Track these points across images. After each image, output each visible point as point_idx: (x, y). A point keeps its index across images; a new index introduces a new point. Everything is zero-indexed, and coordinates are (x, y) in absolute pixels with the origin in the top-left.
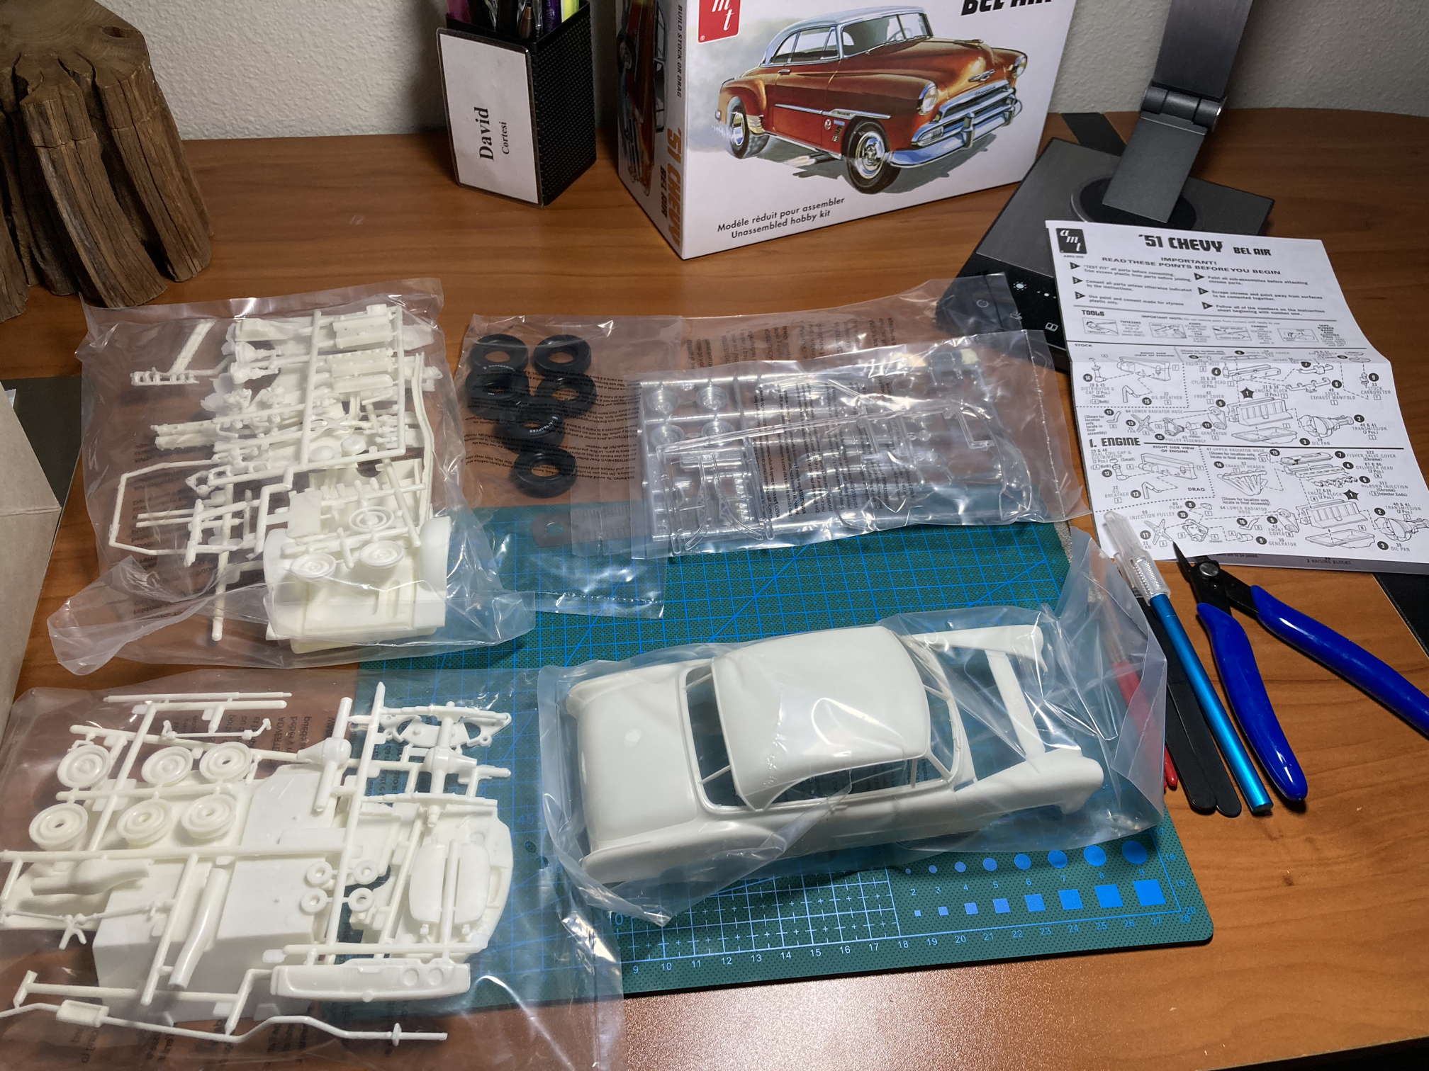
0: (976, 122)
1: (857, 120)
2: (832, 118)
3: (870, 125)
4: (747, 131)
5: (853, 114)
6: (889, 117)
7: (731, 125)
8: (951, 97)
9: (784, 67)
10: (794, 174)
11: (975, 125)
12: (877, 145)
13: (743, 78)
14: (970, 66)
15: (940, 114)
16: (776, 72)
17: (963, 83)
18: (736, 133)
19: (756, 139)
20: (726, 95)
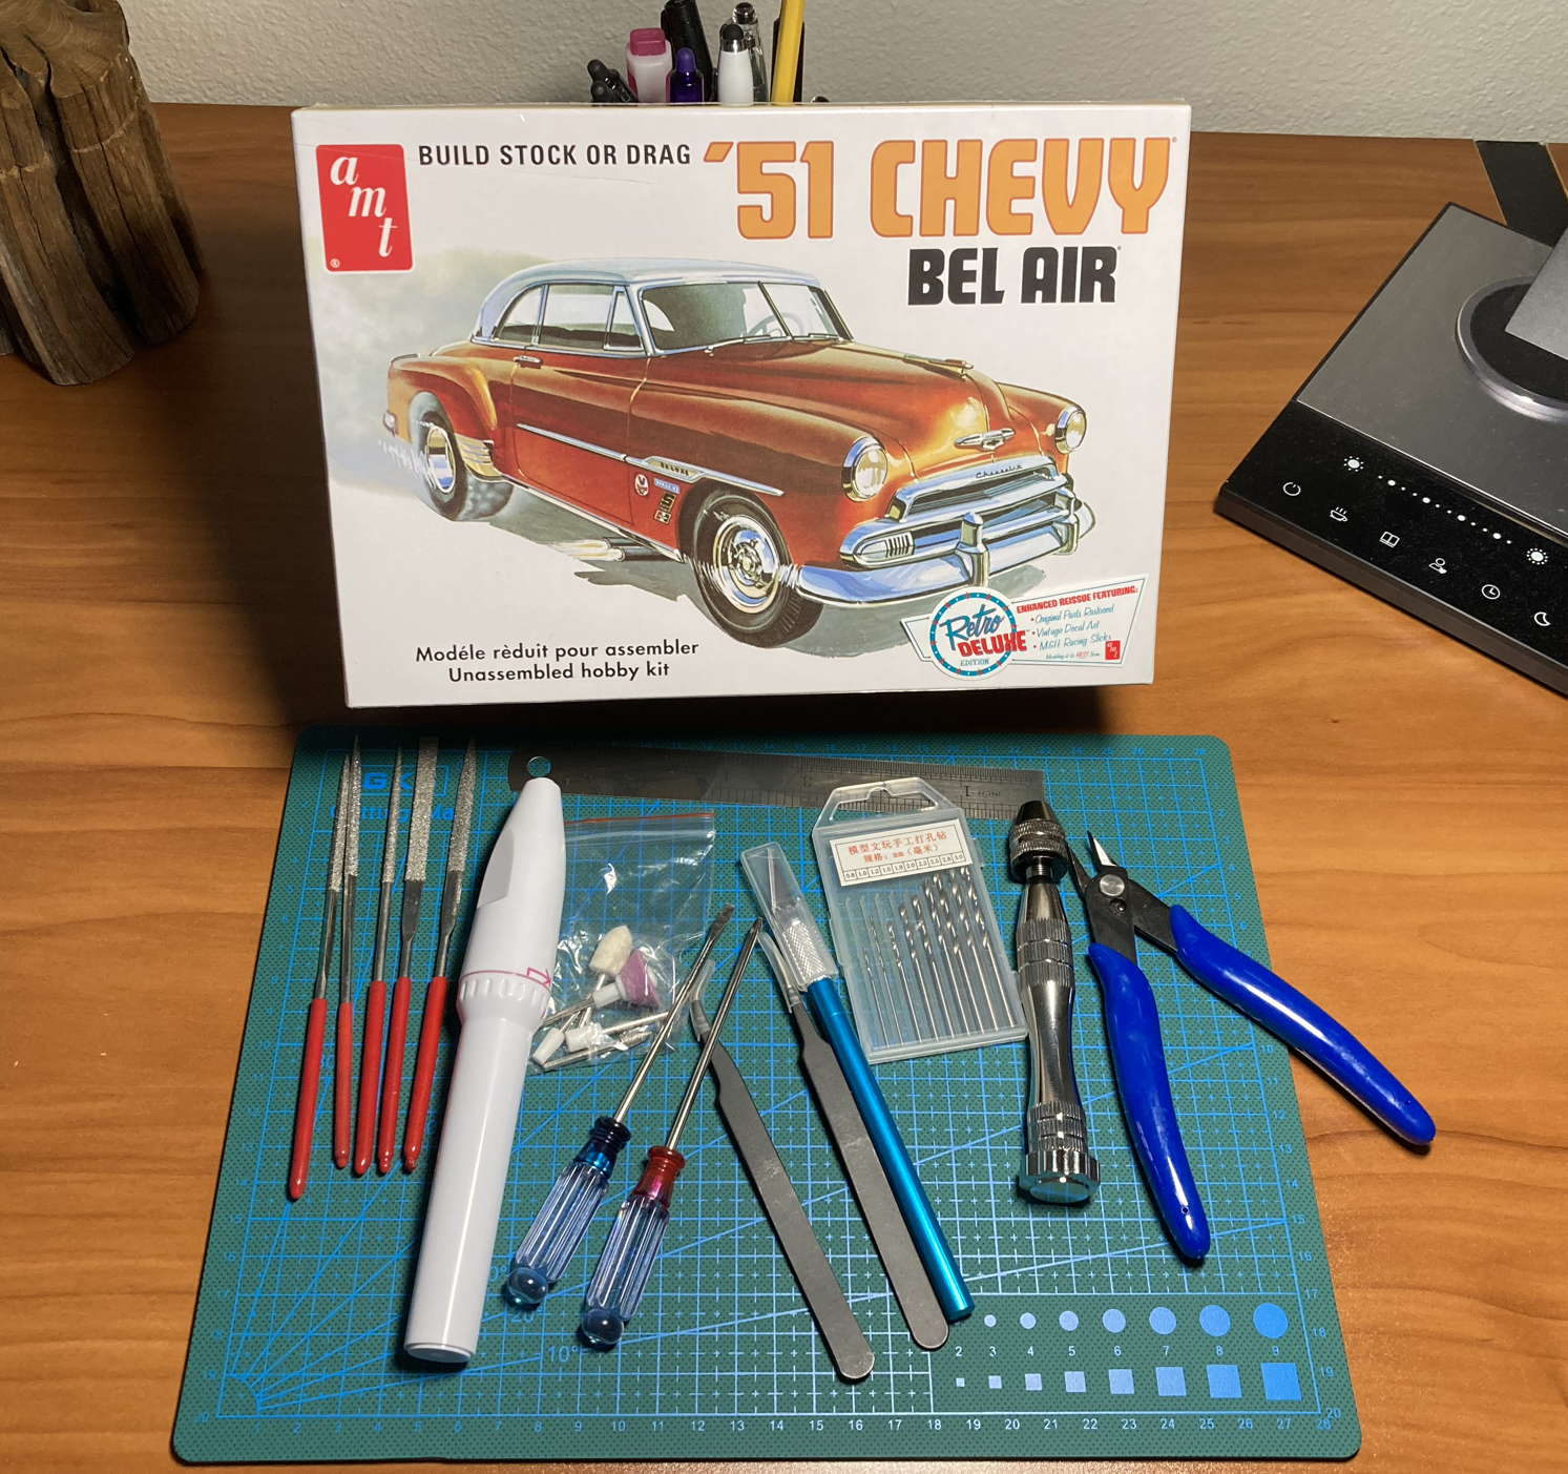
0: (990, 536)
1: (706, 487)
2: (651, 475)
3: (740, 503)
4: (460, 467)
5: (695, 473)
6: (780, 493)
7: (422, 448)
8: (921, 474)
9: (525, 351)
10: (578, 574)
11: (986, 542)
12: (760, 547)
13: (435, 359)
14: (952, 414)
15: (901, 506)
16: (509, 358)
17: (941, 448)
18: (437, 466)
19: (484, 487)
20: (403, 385)
